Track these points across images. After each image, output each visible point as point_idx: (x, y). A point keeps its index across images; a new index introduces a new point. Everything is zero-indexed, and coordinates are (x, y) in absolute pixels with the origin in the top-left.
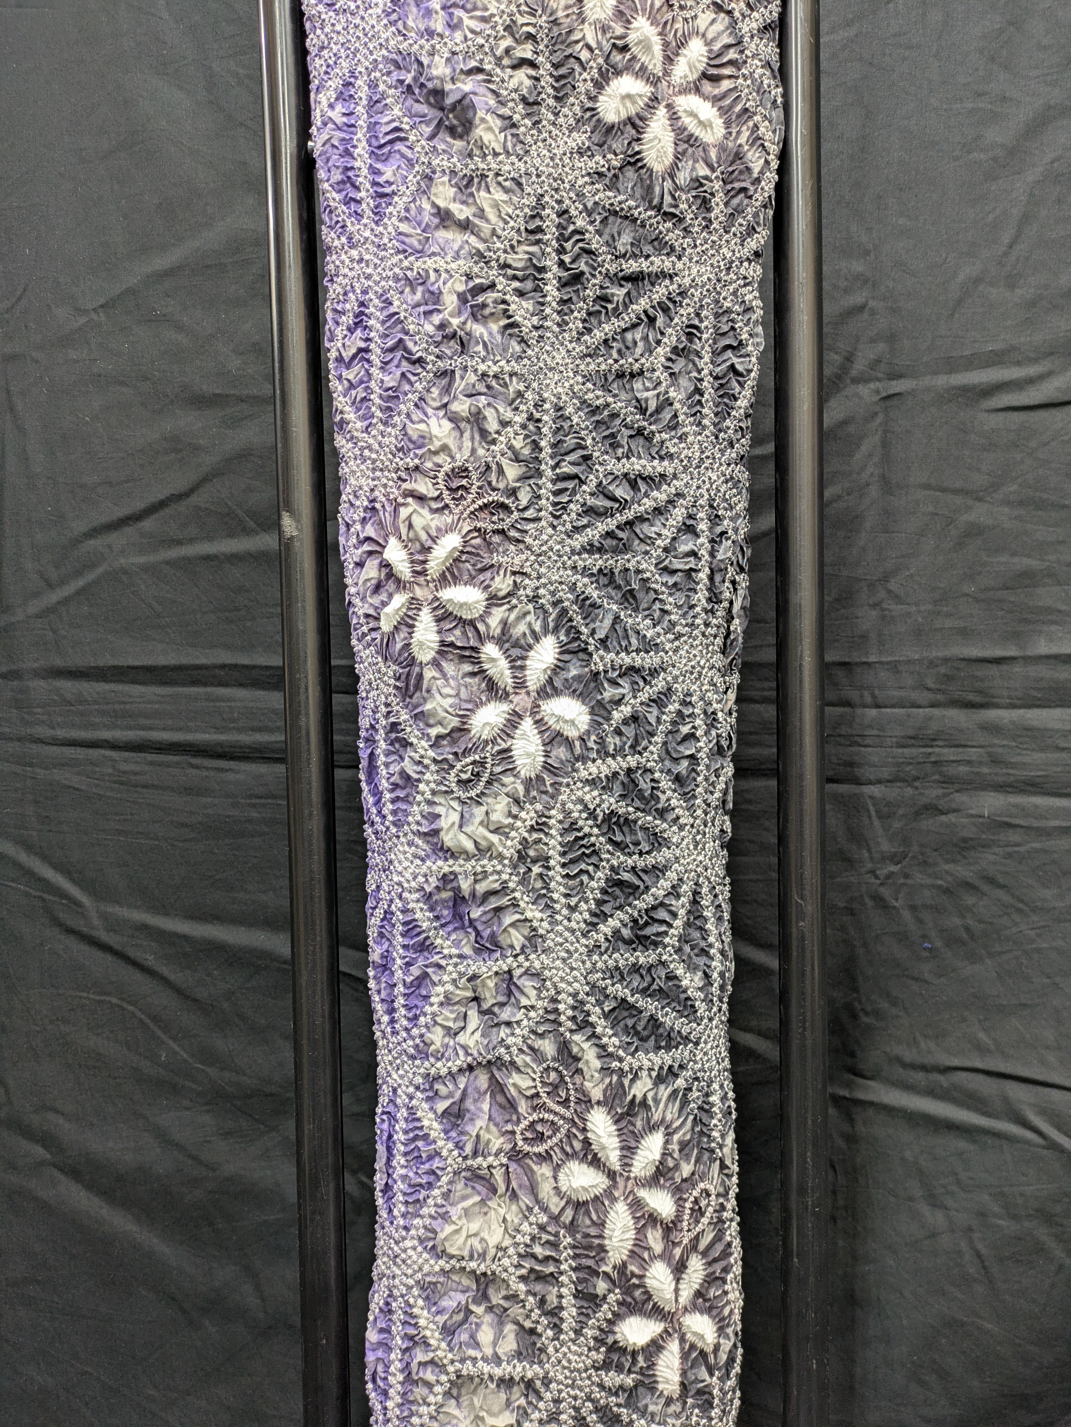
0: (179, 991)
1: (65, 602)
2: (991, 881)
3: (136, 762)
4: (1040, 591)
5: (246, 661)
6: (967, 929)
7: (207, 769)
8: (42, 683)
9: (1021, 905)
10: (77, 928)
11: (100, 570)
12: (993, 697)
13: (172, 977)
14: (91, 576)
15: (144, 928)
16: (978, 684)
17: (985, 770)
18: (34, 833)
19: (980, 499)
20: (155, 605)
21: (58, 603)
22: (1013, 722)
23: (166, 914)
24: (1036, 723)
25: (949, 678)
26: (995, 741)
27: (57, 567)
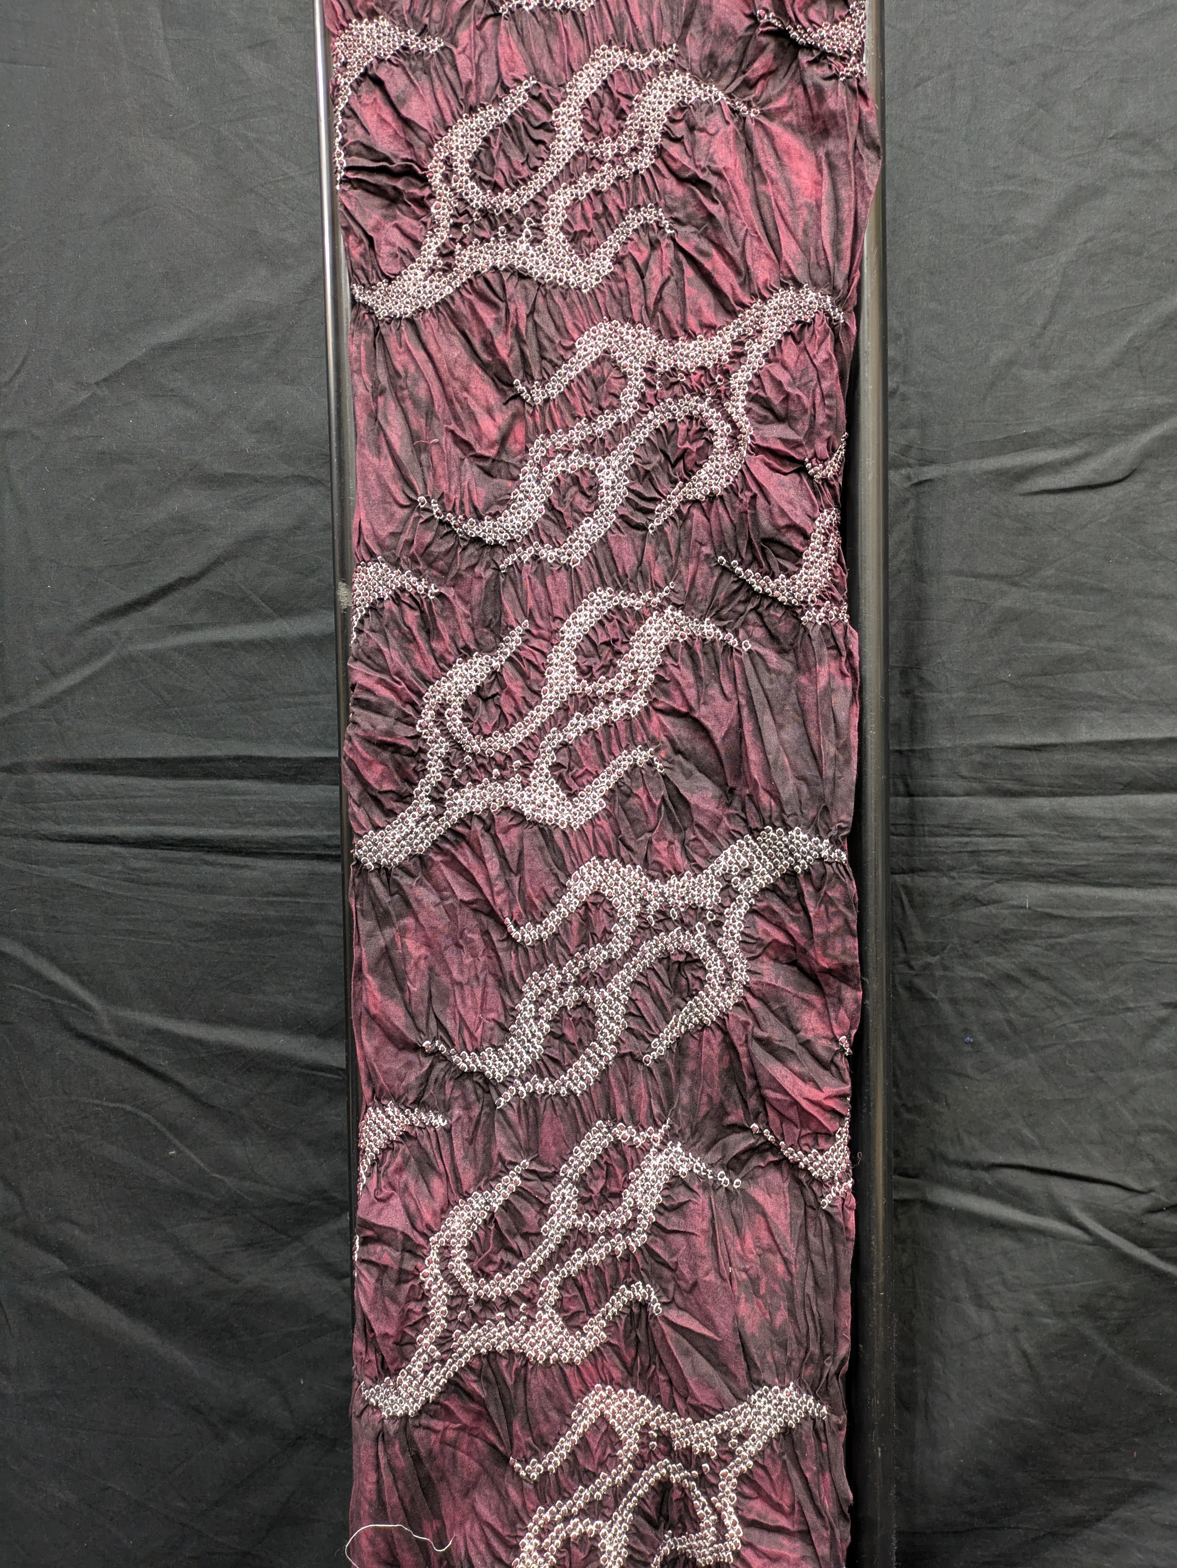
0: (194, 1097)
1: (70, 691)
2: (1033, 973)
3: (146, 859)
4: (1081, 676)
5: (262, 754)
6: (1010, 1022)
7: (222, 865)
8: (46, 776)
9: (1064, 998)
10: (87, 1032)
11: (108, 658)
12: (1033, 785)
13: (188, 1083)
14: (98, 665)
15: (156, 1032)
16: (1017, 773)
17: (1026, 860)
18: (42, 934)
19: (1015, 584)
20: (164, 693)
21: (64, 692)
22: (1053, 811)
23: (180, 1018)
24: (1077, 812)
25: (985, 766)
26: (1036, 830)
27: (62, 655)
